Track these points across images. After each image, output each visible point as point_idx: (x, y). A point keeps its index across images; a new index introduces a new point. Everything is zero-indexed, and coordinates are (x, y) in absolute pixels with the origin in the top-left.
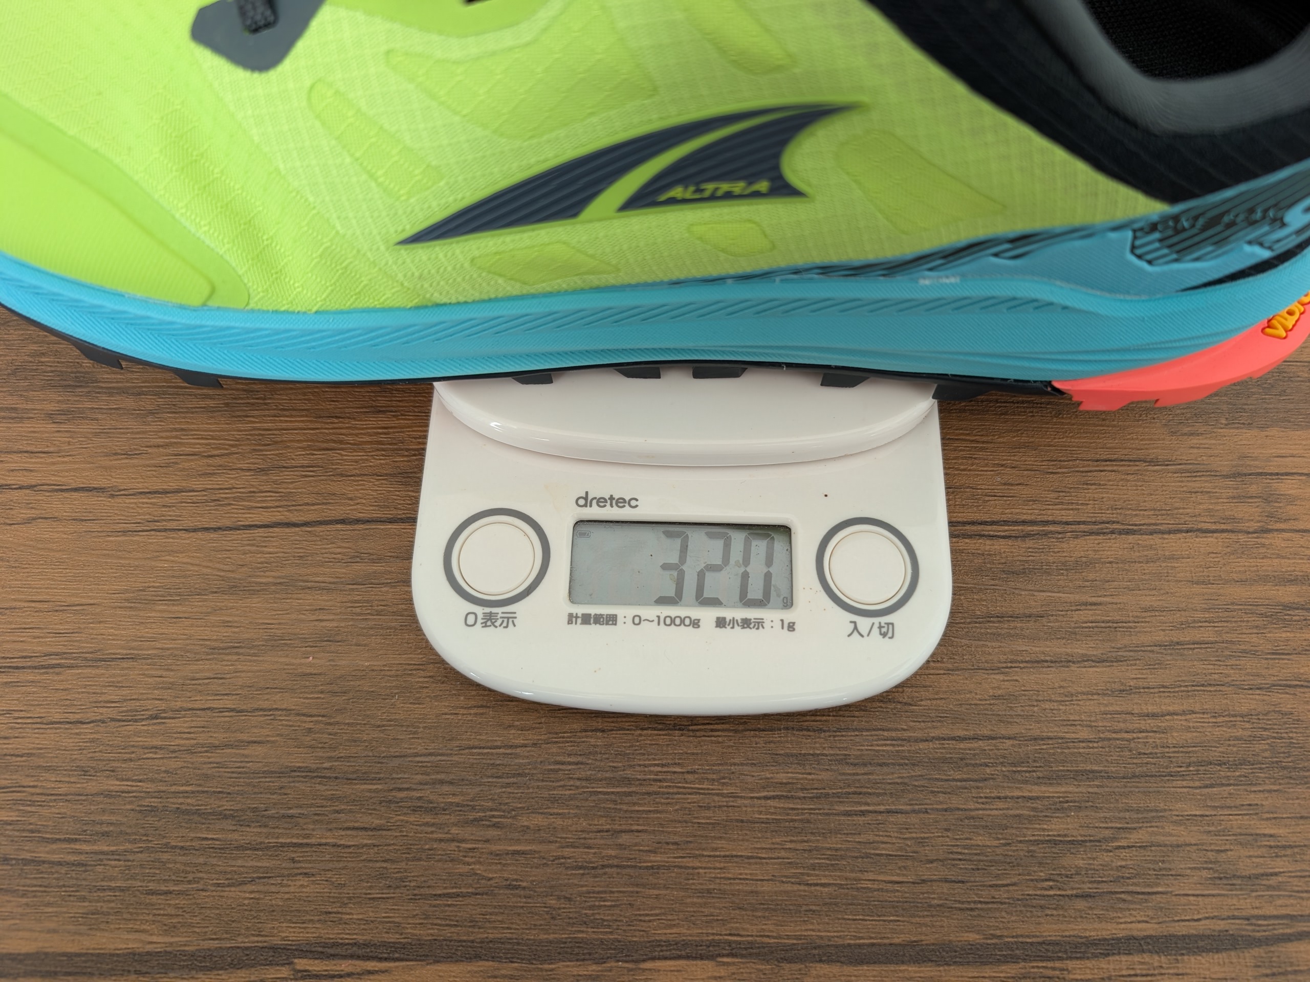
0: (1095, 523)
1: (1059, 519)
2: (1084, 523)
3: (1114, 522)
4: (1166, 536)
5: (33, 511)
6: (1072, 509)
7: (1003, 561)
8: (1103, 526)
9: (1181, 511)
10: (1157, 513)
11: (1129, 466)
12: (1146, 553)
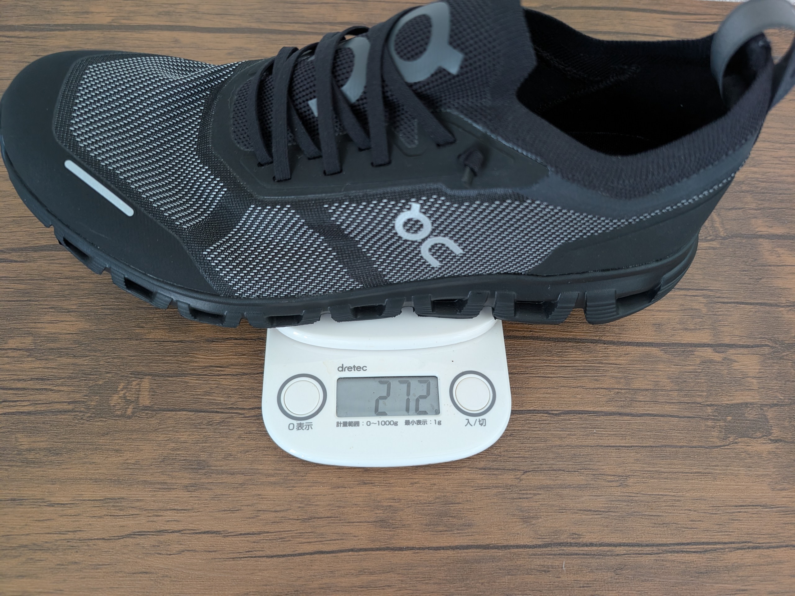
0: (739, 543)
1: (721, 540)
2: (734, 543)
3: (749, 542)
4: (775, 550)
5: (182, 546)
6: (727, 535)
7: (695, 566)
8: (744, 544)
9: (781, 534)
10: (770, 536)
11: (753, 509)
12: (766, 560)
